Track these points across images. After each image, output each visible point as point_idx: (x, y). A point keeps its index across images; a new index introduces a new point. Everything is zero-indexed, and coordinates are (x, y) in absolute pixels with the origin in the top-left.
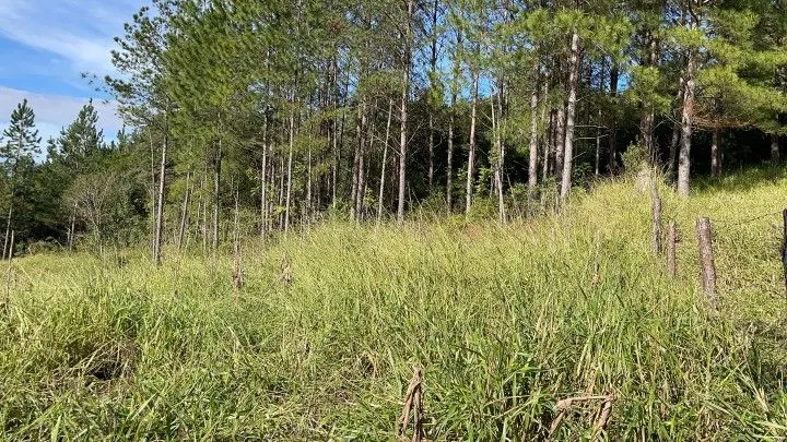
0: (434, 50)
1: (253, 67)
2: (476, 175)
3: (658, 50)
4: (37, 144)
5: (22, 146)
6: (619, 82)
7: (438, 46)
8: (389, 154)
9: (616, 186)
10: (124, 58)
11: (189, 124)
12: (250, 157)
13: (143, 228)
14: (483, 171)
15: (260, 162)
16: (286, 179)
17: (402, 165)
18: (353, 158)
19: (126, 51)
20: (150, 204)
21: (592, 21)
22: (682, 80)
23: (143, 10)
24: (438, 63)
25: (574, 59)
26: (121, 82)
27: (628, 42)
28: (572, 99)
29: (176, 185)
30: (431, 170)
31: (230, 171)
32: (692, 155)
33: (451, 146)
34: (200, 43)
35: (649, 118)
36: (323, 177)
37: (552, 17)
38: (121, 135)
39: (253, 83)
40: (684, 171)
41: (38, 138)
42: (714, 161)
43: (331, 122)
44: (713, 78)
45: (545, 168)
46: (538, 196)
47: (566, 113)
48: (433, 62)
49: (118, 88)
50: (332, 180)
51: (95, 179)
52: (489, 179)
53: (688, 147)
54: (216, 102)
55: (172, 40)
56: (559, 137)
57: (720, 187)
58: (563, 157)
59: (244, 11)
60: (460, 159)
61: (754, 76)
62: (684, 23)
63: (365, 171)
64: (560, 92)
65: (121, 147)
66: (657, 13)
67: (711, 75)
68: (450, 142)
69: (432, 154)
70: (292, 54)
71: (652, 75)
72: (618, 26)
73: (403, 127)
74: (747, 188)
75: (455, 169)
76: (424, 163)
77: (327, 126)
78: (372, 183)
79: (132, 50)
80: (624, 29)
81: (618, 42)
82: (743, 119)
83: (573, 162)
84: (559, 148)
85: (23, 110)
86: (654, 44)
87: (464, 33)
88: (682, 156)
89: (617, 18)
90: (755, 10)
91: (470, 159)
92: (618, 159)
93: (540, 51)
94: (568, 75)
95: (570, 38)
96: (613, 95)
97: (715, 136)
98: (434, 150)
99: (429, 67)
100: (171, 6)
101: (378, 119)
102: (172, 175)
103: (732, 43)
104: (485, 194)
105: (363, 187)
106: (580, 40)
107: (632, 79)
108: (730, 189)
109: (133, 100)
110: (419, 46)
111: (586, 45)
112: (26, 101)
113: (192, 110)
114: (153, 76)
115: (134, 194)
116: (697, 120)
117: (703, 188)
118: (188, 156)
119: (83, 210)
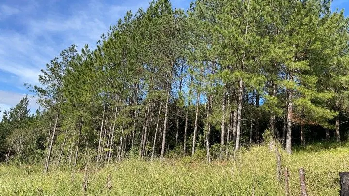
0: (181, 82)
1: (102, 85)
2: (197, 138)
3: (276, 89)
6: (260, 101)
7: (183, 81)
8: (158, 127)
9: (260, 148)
10: (44, 78)
11: (70, 108)
12: (96, 125)
13: (42, 155)
14: (200, 136)
15: (100, 127)
16: (111, 135)
17: (165, 132)
18: (142, 127)
19: (45, 76)
20: (47, 144)
21: (249, 76)
22: (287, 102)
23: (56, 58)
24: (182, 88)
25: (241, 91)
26: (42, 89)
27: (264, 85)
28: (240, 107)
29: (60, 136)
30: (177, 134)
31: (86, 130)
32: (292, 135)
33: (186, 124)
34: (80, 74)
35: (273, 118)
36: (128, 135)
37: (232, 73)
38: (38, 112)
39: (101, 92)
40: (289, 142)
42: (302, 138)
43: (134, 111)
44: (300, 103)
45: (228, 137)
46: (225, 150)
47: (238, 114)
48: (180, 87)
49: (40, 91)
50: (132, 137)
51: (23, 131)
52: (203, 141)
53: (290, 131)
54: (83, 100)
55: (69, 72)
56: (234, 124)
57: (305, 150)
58: (236, 133)
59: (100, 62)
60: (190, 131)
61: (317, 102)
62: (287, 79)
63: (147, 134)
64: (235, 104)
65: (37, 117)
66: (276, 74)
67: (299, 101)
68: (186, 122)
69: (178, 128)
70: (119, 80)
71: (274, 100)
72: (260, 78)
73: (166, 115)
74: (317, 151)
75: (188, 135)
76: (174, 131)
77: (132, 113)
78: (150, 139)
79: (49, 76)
80: (262, 80)
81: (259, 85)
82: (314, 121)
83: (240, 135)
84: (234, 128)
86: (274, 86)
87: (194, 77)
88: (288, 135)
89: (259, 75)
90: (317, 75)
91: (195, 131)
92: (260, 135)
93: (227, 86)
94: (238, 98)
95: (239, 82)
96: (258, 107)
97: (301, 127)
98: (179, 125)
99: (178, 90)
100: (68, 58)
101: (155, 111)
102: (59, 131)
103: (308, 88)
104: (201, 147)
105: (146, 141)
106: (243, 84)
107: (266, 101)
108: (310, 151)
109: (46, 97)
110: (174, 80)
111: (246, 85)
113: (72, 102)
114: (56, 86)
115: (40, 139)
116: (294, 120)
117: (297, 150)
118: (69, 123)
119: (15, 145)
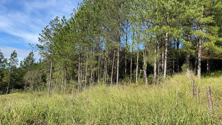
0: (127, 37)
1: (77, 42)
2: (139, 72)
3: (190, 37)
4: (17, 62)
5: (13, 63)
6: (179, 46)
7: (128, 36)
8: (114, 66)
9: (180, 76)
10: (41, 39)
11: (59, 57)
12: (75, 66)
13: (45, 86)
14: (141, 70)
15: (78, 67)
16: (85, 73)
17: (118, 69)
18: (104, 67)
19: (42, 38)
20: (47, 79)
21: (172, 29)
22: (197, 45)
23: (47, 26)
24: (128, 40)
25: (167, 39)
26: (41, 46)
27: (182, 35)
28: (166, 50)
29: (55, 74)
30: (126, 70)
31: (70, 70)
32: (201, 67)
33: (131, 64)
34: (62, 35)
35: (189, 56)
36: (95, 72)
37: (160, 28)
38: (40, 60)
39: (77, 46)
40: (199, 71)
41: (18, 60)
42: (208, 68)
43: (98, 57)
44: (207, 45)
45: (159, 70)
46: (157, 78)
47: (165, 55)
48: (126, 40)
49: (40, 47)
50: (98, 73)
51: (32, 72)
52: (143, 73)
53: (200, 64)
54: (66, 51)
55: (55, 34)
56: (163, 61)
57: (210, 76)
58: (164, 67)
59: (74, 27)
60: (134, 67)
61: (218, 44)
62: (198, 29)
63: (107, 71)
64: (163, 48)
65: (40, 63)
66: (190, 27)
68: (131, 62)
69: (126, 66)
70: (88, 38)
71: (189, 44)
72: (179, 30)
73: (118, 58)
74: (218, 76)
75: (133, 71)
76: (123, 68)
78: (109, 73)
79: (44, 37)
80: (181, 31)
81: (179, 35)
82: (216, 57)
83: (167, 68)
84: (163, 64)
85: (14, 53)
86: (189, 35)
87: (135, 32)
88: (198, 67)
89: (179, 28)
90: (218, 26)
91: (137, 67)
92: (180, 68)
93: (157, 37)
94: (165, 44)
95: (165, 34)
96: (178, 50)
97: (208, 61)
98: (127, 65)
99: (125, 41)
100: (55, 25)
101: (111, 56)
102: (53, 71)
103: (213, 35)
104: (141, 77)
105: (107, 75)
106: (168, 35)
107: (184, 45)
108: (213, 76)
109: (43, 51)
110: (122, 36)
112: (15, 51)
113: (59, 53)
114: (49, 44)
115: (43, 76)
116: (203, 57)
117: (205, 76)
118: (59, 66)
119: (29, 81)
